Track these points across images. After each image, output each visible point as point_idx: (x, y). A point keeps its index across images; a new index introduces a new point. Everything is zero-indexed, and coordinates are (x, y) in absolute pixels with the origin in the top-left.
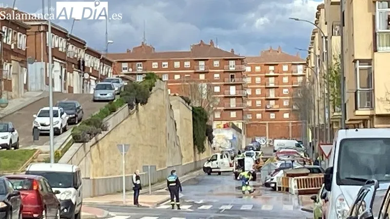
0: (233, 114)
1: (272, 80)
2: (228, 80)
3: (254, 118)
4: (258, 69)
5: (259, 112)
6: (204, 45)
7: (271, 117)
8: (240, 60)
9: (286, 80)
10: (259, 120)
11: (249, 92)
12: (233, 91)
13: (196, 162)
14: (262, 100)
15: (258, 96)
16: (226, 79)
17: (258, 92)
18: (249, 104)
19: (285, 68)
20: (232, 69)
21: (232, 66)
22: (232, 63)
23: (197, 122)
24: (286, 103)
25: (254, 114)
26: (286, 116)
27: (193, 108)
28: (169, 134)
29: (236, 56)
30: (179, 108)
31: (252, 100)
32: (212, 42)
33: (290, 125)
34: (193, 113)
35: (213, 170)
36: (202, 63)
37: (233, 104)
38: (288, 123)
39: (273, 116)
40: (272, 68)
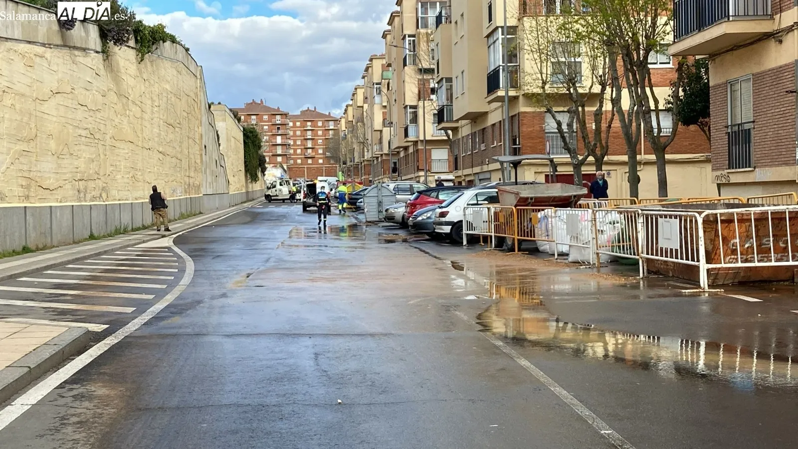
0: (279, 159)
1: (309, 133)
2: (274, 132)
3: (295, 163)
4: (298, 124)
5: (299, 158)
6: (255, 103)
7: (309, 162)
8: (285, 115)
9: (320, 133)
10: (299, 164)
11: (291, 142)
12: (279, 140)
13: (247, 192)
14: (301, 149)
15: (298, 145)
16: (274, 131)
17: (299, 143)
18: (292, 151)
19: (320, 124)
20: (278, 122)
21: (278, 120)
22: (278, 117)
23: (249, 147)
24: (320, 151)
25: (295, 160)
26: (321, 161)
27: (244, 128)
28: (205, 146)
29: (282, 112)
30: (224, 120)
31: (294, 149)
32: (261, 101)
33: (324, 169)
34: (244, 135)
35: (273, 198)
36: (254, 117)
37: (279, 151)
38: (322, 167)
39: (310, 161)
40: (309, 124)
